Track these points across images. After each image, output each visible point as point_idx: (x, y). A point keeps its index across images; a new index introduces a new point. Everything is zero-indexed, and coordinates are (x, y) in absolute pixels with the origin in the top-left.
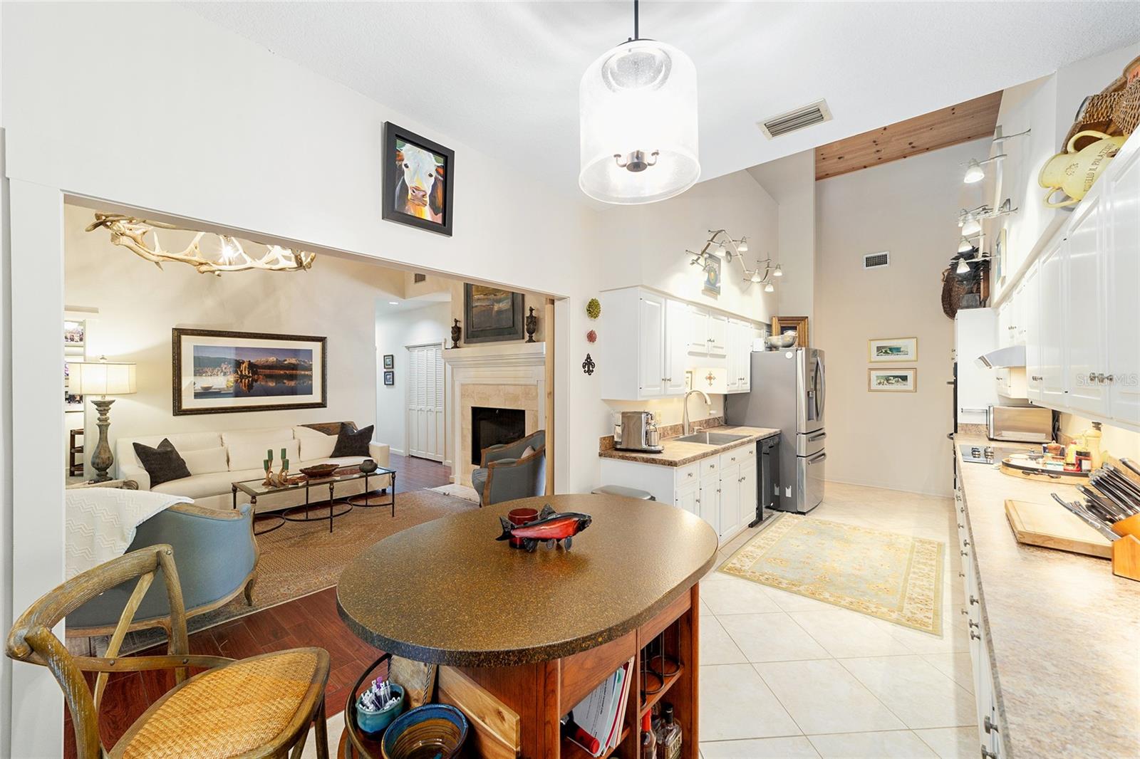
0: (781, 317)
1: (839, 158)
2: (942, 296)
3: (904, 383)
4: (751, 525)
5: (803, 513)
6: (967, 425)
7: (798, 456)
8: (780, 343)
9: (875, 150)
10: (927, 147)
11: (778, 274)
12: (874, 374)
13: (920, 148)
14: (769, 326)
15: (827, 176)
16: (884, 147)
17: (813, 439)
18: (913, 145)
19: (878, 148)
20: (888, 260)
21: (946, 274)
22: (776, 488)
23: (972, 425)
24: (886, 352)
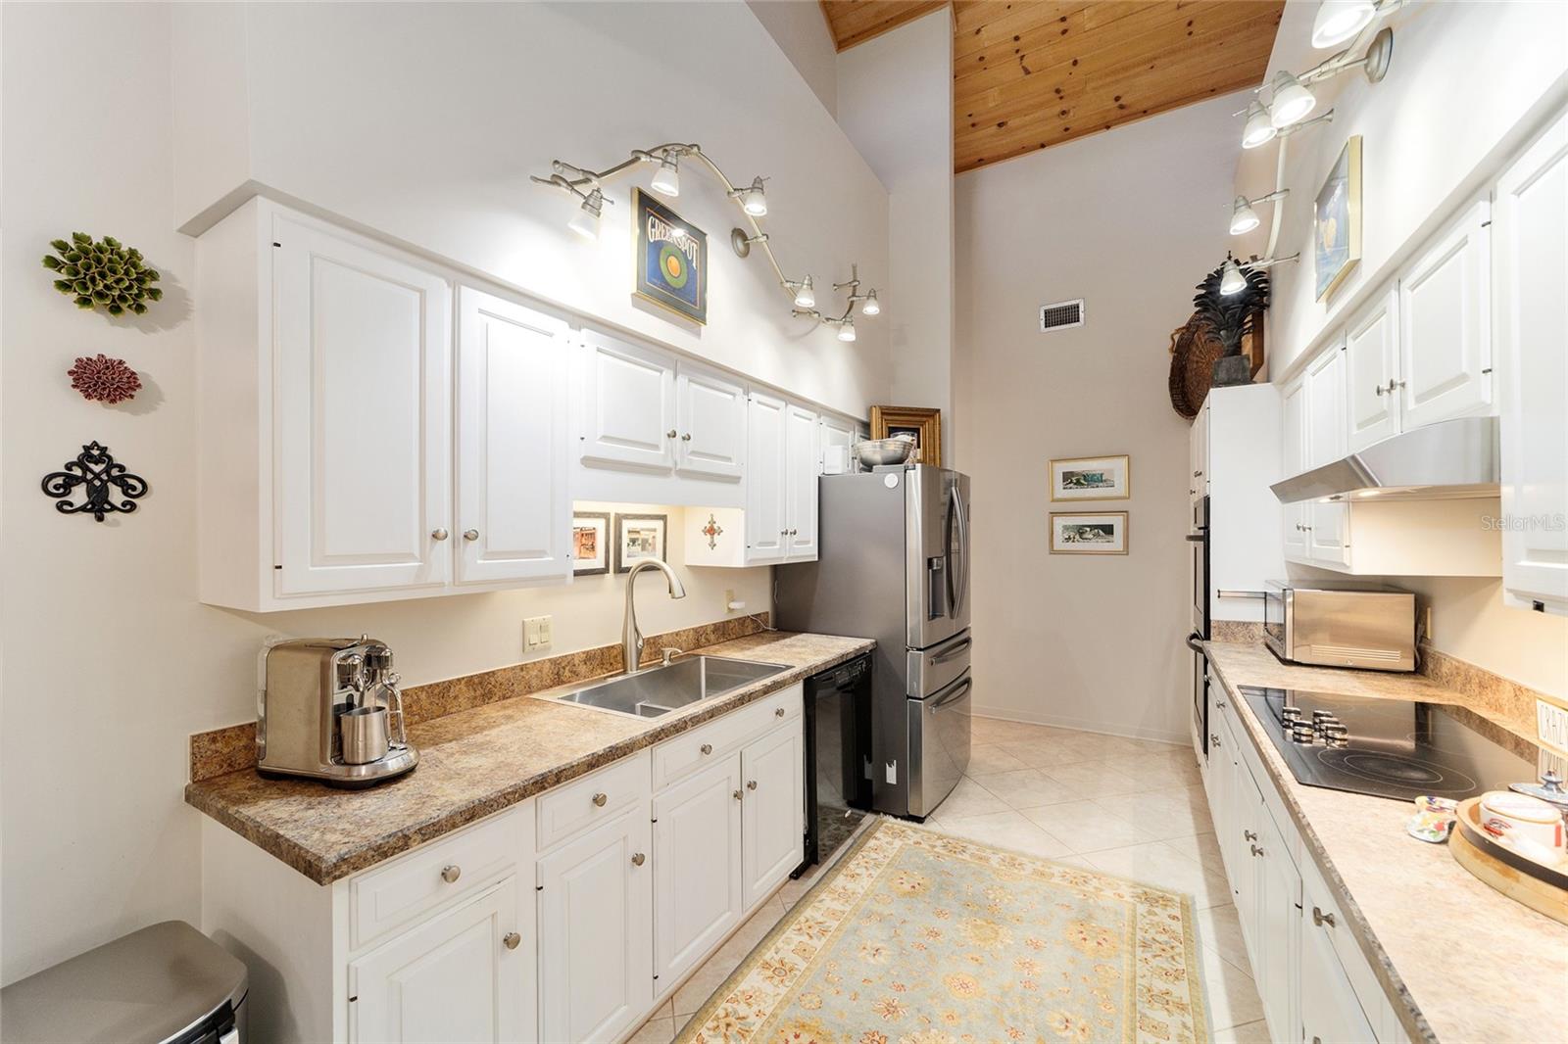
0: (888, 408)
1: (1000, 125)
2: (1170, 378)
3: (1110, 538)
4: (797, 874)
5: (920, 820)
6: (1227, 623)
7: (908, 697)
8: (877, 457)
9: (1058, 109)
10: (1144, 106)
11: (872, 309)
12: (1060, 522)
13: (1133, 110)
14: (866, 427)
15: (981, 162)
16: (1073, 104)
17: (940, 657)
18: (1120, 102)
19: (1064, 106)
20: (1081, 315)
21: (1176, 337)
22: (867, 764)
23: (1238, 624)
24: (1078, 483)
